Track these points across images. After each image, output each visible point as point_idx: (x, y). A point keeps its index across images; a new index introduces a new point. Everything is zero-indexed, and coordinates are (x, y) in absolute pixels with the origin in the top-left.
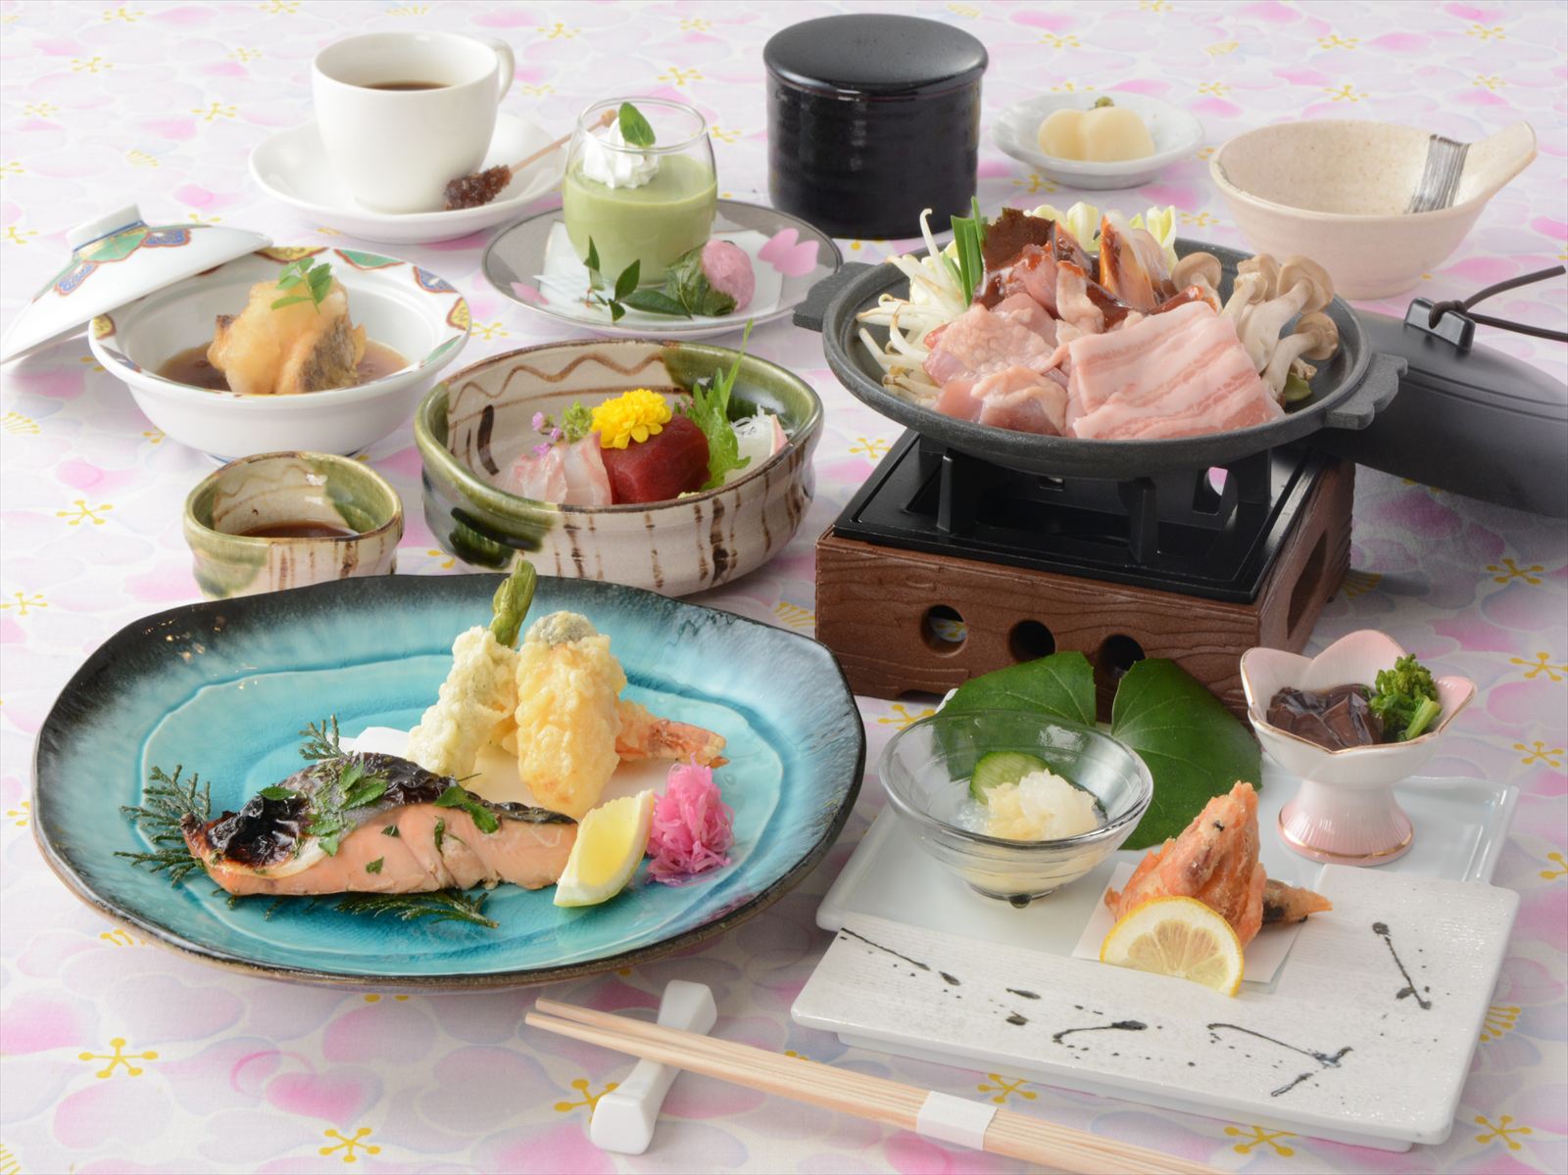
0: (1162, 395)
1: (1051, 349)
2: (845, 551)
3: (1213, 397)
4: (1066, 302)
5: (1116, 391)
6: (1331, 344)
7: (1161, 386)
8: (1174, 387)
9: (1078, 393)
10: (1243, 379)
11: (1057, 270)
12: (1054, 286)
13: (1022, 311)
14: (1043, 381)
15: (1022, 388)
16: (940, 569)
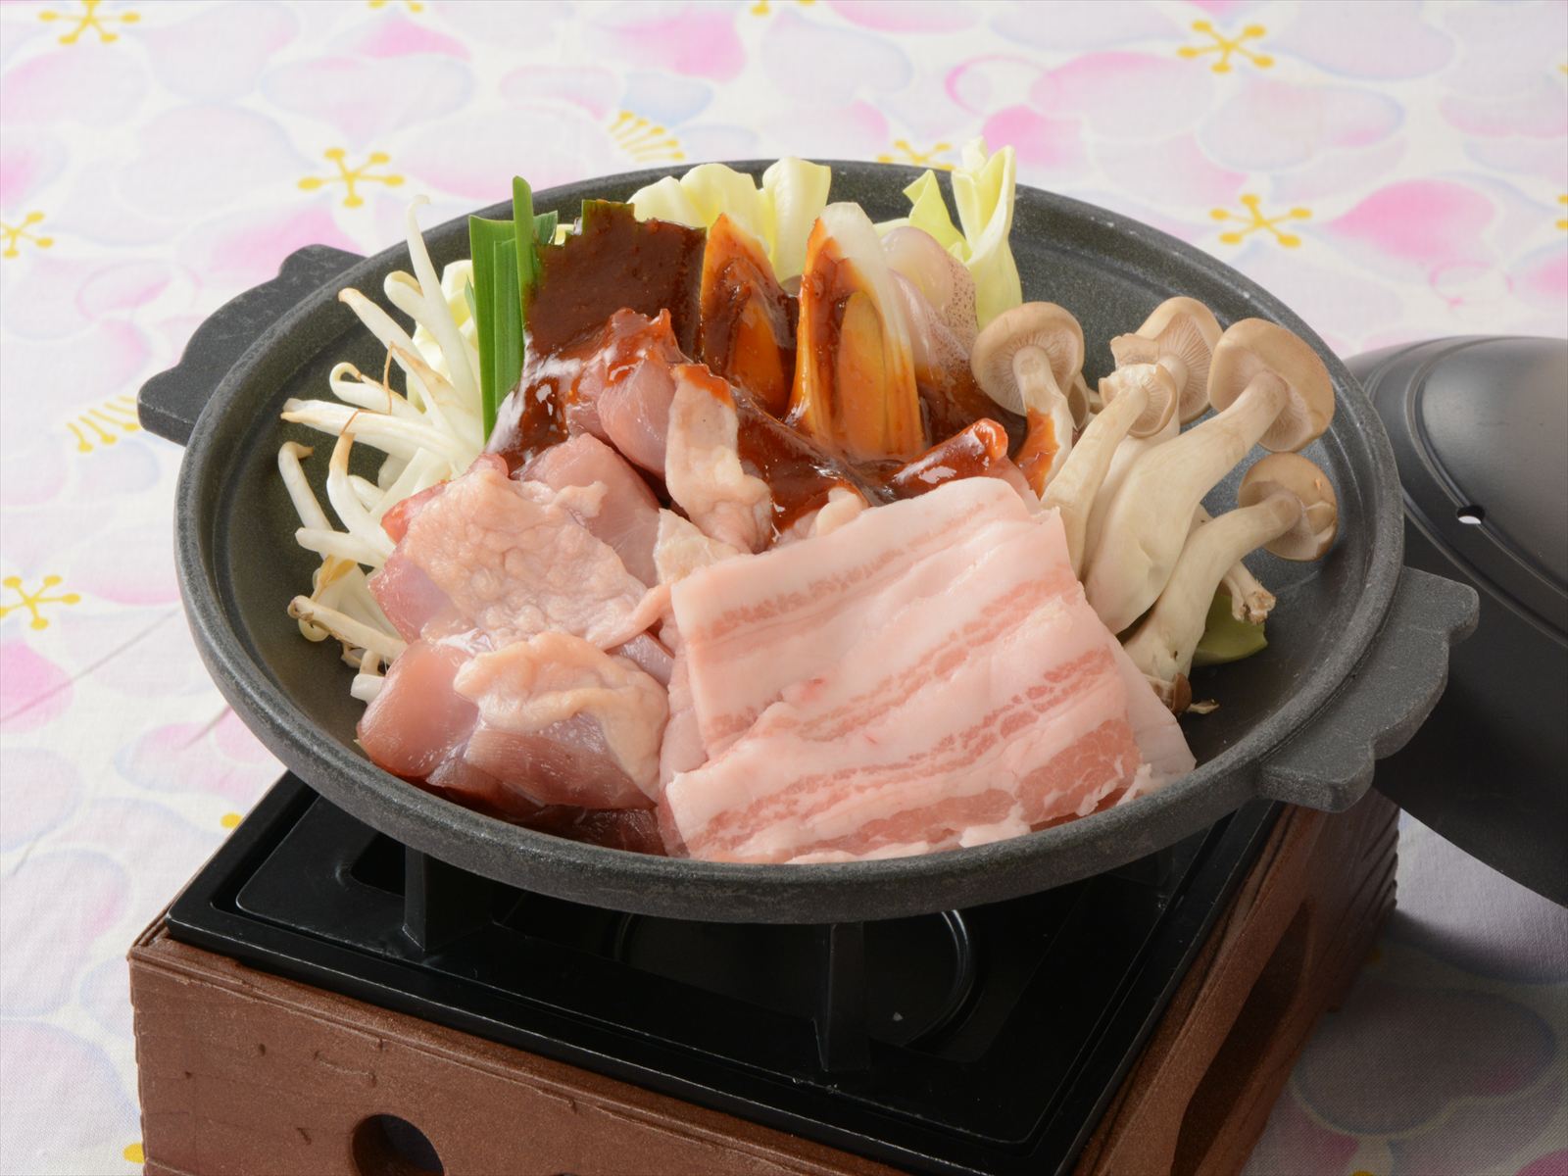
0: (886, 707)
1: (639, 587)
2: (185, 981)
3: (1001, 718)
4: (687, 469)
5: (780, 698)
6: (1319, 531)
7: (886, 683)
8: (917, 686)
9: (689, 703)
10: (1074, 678)
11: (672, 385)
12: (661, 422)
13: (579, 490)
14: (610, 668)
15: (561, 688)
16: (381, 1045)
